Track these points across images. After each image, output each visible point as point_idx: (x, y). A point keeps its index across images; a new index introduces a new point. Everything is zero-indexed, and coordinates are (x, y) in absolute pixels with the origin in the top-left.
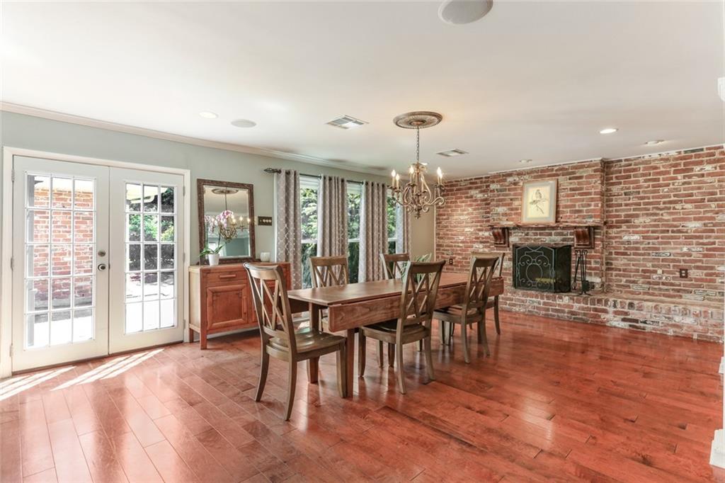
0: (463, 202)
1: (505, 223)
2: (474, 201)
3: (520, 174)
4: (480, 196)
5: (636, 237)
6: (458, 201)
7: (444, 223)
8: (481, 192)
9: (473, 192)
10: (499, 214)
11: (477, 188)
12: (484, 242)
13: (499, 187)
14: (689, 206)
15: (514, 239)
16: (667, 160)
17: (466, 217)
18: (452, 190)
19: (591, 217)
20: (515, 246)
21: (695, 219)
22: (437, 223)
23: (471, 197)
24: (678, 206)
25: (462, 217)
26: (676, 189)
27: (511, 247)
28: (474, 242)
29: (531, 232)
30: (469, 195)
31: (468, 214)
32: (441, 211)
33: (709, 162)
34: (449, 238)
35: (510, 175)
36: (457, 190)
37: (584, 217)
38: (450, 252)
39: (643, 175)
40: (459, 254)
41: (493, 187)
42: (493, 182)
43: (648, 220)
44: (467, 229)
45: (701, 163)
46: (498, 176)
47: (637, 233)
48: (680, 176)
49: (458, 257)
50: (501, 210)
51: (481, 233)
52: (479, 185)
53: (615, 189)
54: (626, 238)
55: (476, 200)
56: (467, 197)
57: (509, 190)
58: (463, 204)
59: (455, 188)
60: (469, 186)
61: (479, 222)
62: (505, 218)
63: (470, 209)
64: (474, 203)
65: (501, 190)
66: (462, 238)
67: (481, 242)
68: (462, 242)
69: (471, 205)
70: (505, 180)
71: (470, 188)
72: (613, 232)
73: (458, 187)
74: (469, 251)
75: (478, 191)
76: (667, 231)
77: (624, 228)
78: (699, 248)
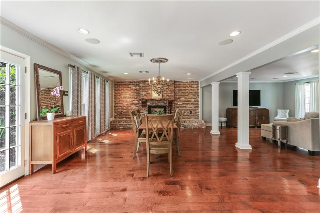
0: (127, 89)
1: (145, 98)
4: (134, 88)
5: (181, 103)
6: (125, 89)
7: (118, 97)
8: (134, 86)
9: (131, 86)
10: (143, 95)
11: (132, 84)
12: (136, 105)
13: (143, 85)
14: (192, 95)
15: (148, 104)
16: (187, 83)
17: (128, 95)
18: (122, 84)
19: (171, 97)
20: (149, 106)
21: (193, 99)
22: (114, 97)
23: (130, 88)
24: (190, 95)
25: (126, 95)
26: (189, 91)
27: (147, 106)
28: (132, 105)
29: (154, 101)
30: (129, 87)
31: (129, 94)
32: (117, 92)
33: (196, 85)
34: (121, 103)
36: (124, 84)
37: (170, 97)
38: (121, 109)
39: (183, 86)
40: (125, 110)
41: (141, 85)
42: (141, 83)
43: (183, 98)
44: (128, 100)
45: (194, 85)
46: (143, 81)
47: (181, 102)
48: (190, 87)
49: (124, 111)
50: (144, 93)
51: (134, 102)
52: (134, 83)
53: (176, 89)
54: (179, 103)
55: (132, 89)
56: (129, 88)
57: (147, 86)
58: (127, 90)
59: (123, 84)
60: (129, 83)
61: (133, 97)
62: (145, 96)
64: (131, 90)
65: (144, 86)
66: (126, 103)
67: (134, 105)
68: (126, 105)
69: (130, 91)
70: (145, 83)
72: (176, 102)
73: (125, 83)
74: (130, 108)
75: (133, 86)
76: (188, 101)
77: (178, 101)
78: (194, 106)
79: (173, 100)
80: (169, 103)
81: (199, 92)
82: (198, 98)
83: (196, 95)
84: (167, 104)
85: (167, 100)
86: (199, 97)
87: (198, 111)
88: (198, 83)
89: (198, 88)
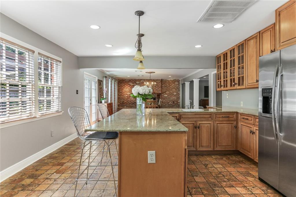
2: (130, 85)
3: (144, 80)
5: (166, 96)
6: (125, 85)
7: (120, 91)
8: (132, 83)
9: (130, 83)
11: (131, 82)
13: (139, 82)
14: (174, 90)
16: (171, 81)
17: (128, 90)
19: (159, 91)
21: (176, 92)
23: (129, 84)
24: (173, 90)
25: (126, 90)
26: (173, 87)
28: (130, 97)
31: (128, 89)
32: (120, 88)
33: (177, 82)
34: (122, 96)
35: (142, 80)
36: (125, 82)
37: (158, 91)
38: (123, 100)
39: (168, 83)
41: (137, 82)
42: (137, 81)
43: (168, 92)
44: (128, 93)
45: (176, 82)
46: (139, 80)
47: (166, 95)
48: (173, 84)
49: (125, 101)
52: (131, 81)
53: (163, 85)
54: (165, 96)
55: (131, 85)
57: (142, 84)
58: (127, 86)
59: (124, 81)
63: (129, 88)
64: (130, 86)
66: (127, 96)
68: (127, 97)
69: (129, 87)
71: (129, 82)
72: (162, 94)
73: (125, 81)
74: (129, 99)
75: (131, 83)
76: (171, 94)
77: (164, 94)
78: (176, 98)
79: (160, 94)
80: (158, 96)
81: (180, 88)
83: (178, 90)
84: (156, 96)
85: (156, 93)
86: (180, 91)
87: (179, 101)
88: (179, 81)
89: (179, 84)
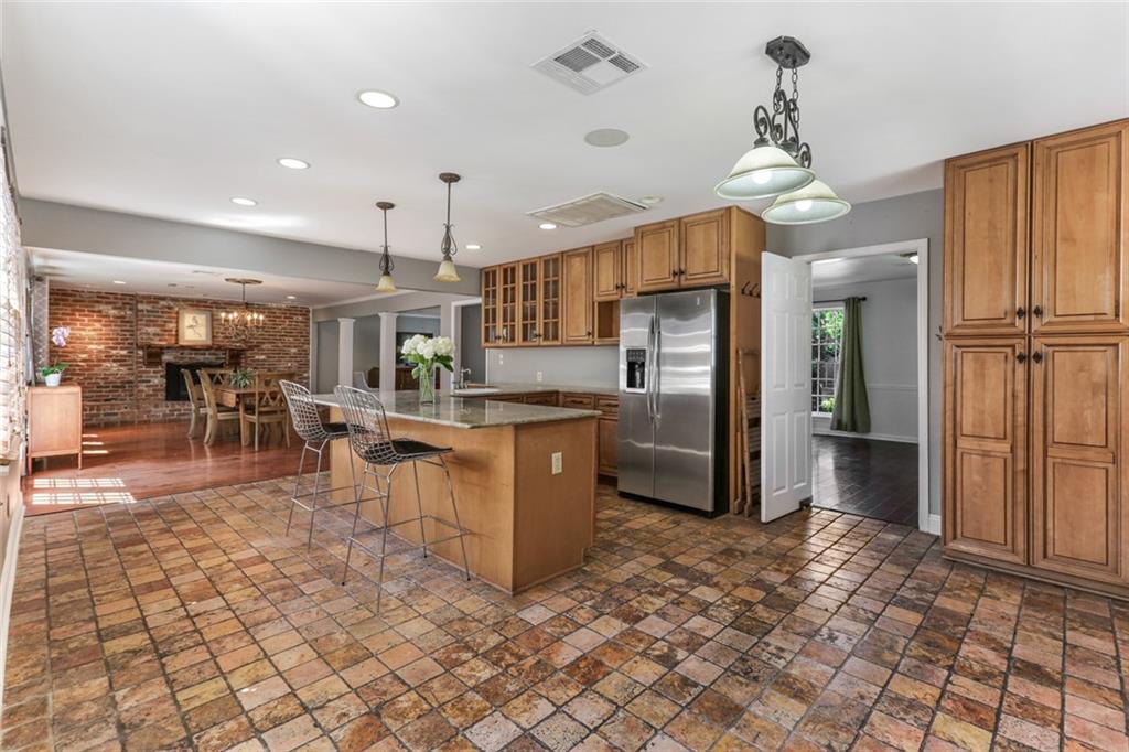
0: (86, 316)
1: (156, 342)
2: (104, 316)
3: (175, 300)
4: (113, 312)
5: (263, 357)
6: (77, 313)
8: (114, 308)
9: (102, 307)
10: (148, 334)
11: (107, 303)
12: (120, 360)
13: (149, 308)
14: (291, 339)
15: (166, 358)
16: (280, 309)
17: (93, 333)
18: (67, 300)
19: (237, 342)
20: (169, 365)
21: (295, 347)
23: (100, 312)
24: (286, 339)
25: (83, 333)
26: (285, 329)
27: (164, 365)
28: (104, 361)
29: (186, 352)
30: (96, 309)
31: (94, 330)
33: (301, 315)
35: (164, 299)
36: (74, 301)
37: (233, 342)
40: (78, 374)
41: (140, 306)
42: (142, 302)
43: (269, 346)
44: (92, 347)
45: (296, 315)
46: (149, 297)
47: (263, 354)
48: (287, 320)
50: (151, 330)
51: (114, 352)
52: (112, 300)
54: (257, 357)
55: (107, 316)
56: (93, 312)
57: (162, 312)
58: (86, 319)
60: (96, 299)
61: (111, 339)
62: (158, 338)
63: (97, 325)
64: (104, 319)
65: (153, 312)
66: (84, 356)
67: (114, 361)
68: (83, 361)
69: (98, 321)
70: (157, 303)
71: (98, 302)
72: (248, 353)
73: (78, 298)
74: (96, 370)
75: (110, 307)
76: (280, 353)
77: (256, 351)
78: (296, 364)
79: (243, 350)
80: (232, 357)
81: (308, 333)
82: (306, 346)
83: (302, 339)
84: (223, 357)
85: (226, 350)
86: (309, 344)
87: (305, 375)
88: (308, 311)
89: (306, 322)
